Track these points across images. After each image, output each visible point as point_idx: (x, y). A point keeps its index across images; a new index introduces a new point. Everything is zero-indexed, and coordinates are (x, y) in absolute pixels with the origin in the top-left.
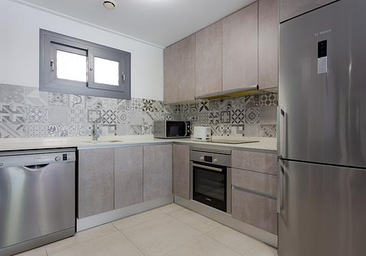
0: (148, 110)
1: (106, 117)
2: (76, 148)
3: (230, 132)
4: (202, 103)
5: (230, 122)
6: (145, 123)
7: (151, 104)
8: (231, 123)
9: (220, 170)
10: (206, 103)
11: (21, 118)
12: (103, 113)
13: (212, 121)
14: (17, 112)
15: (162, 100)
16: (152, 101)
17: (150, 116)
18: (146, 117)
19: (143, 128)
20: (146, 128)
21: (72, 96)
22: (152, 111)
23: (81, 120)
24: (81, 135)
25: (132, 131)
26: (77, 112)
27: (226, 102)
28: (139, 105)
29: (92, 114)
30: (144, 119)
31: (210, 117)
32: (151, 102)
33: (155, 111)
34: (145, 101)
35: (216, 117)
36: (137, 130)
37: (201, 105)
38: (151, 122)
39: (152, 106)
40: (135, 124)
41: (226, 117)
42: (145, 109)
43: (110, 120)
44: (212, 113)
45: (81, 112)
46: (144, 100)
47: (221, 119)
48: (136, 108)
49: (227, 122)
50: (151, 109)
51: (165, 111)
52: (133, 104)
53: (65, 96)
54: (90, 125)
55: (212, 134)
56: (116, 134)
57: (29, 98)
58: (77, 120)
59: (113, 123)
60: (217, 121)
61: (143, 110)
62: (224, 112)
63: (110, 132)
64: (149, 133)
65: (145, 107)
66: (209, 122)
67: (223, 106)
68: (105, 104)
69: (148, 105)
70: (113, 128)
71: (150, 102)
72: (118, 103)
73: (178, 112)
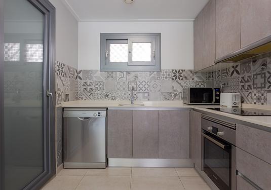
0: (178, 79)
1: (141, 86)
2: (107, 108)
3: (265, 100)
4: (233, 67)
5: (265, 87)
6: (175, 91)
7: (181, 73)
8: (266, 89)
9: (223, 146)
10: (237, 66)
11: (91, 89)
12: (139, 83)
13: (243, 86)
14: (90, 85)
15: (192, 68)
16: (182, 70)
17: (180, 84)
18: (175, 85)
19: (173, 95)
20: (176, 95)
21: (118, 73)
22: (182, 79)
23: (124, 89)
24: (123, 100)
25: (162, 97)
26: (121, 83)
27: (260, 62)
28: (169, 75)
29: (131, 84)
30: (173, 87)
31: (241, 82)
32: (181, 72)
33: (184, 79)
34: (174, 72)
35: (248, 81)
36: (168, 96)
37: (232, 70)
38: (180, 90)
39: (182, 75)
40: (164, 92)
41: (259, 80)
42: (174, 78)
43: (144, 89)
44: (243, 78)
45: (124, 83)
46: (173, 70)
47: (254, 84)
48: (166, 78)
49: (261, 88)
50: (181, 78)
51: (196, 79)
52: (163, 75)
53: (114, 73)
54: (130, 93)
55: (242, 102)
56: (149, 100)
57: (95, 77)
58: (121, 89)
59: (146, 91)
60: (249, 86)
61: (173, 79)
62: (257, 75)
63: (144, 97)
64: (178, 99)
65: (174, 76)
66: (240, 87)
67: (256, 68)
68: (140, 76)
69: (177, 75)
70: (146, 95)
71: (179, 71)
72: (150, 75)
73: (211, 78)
